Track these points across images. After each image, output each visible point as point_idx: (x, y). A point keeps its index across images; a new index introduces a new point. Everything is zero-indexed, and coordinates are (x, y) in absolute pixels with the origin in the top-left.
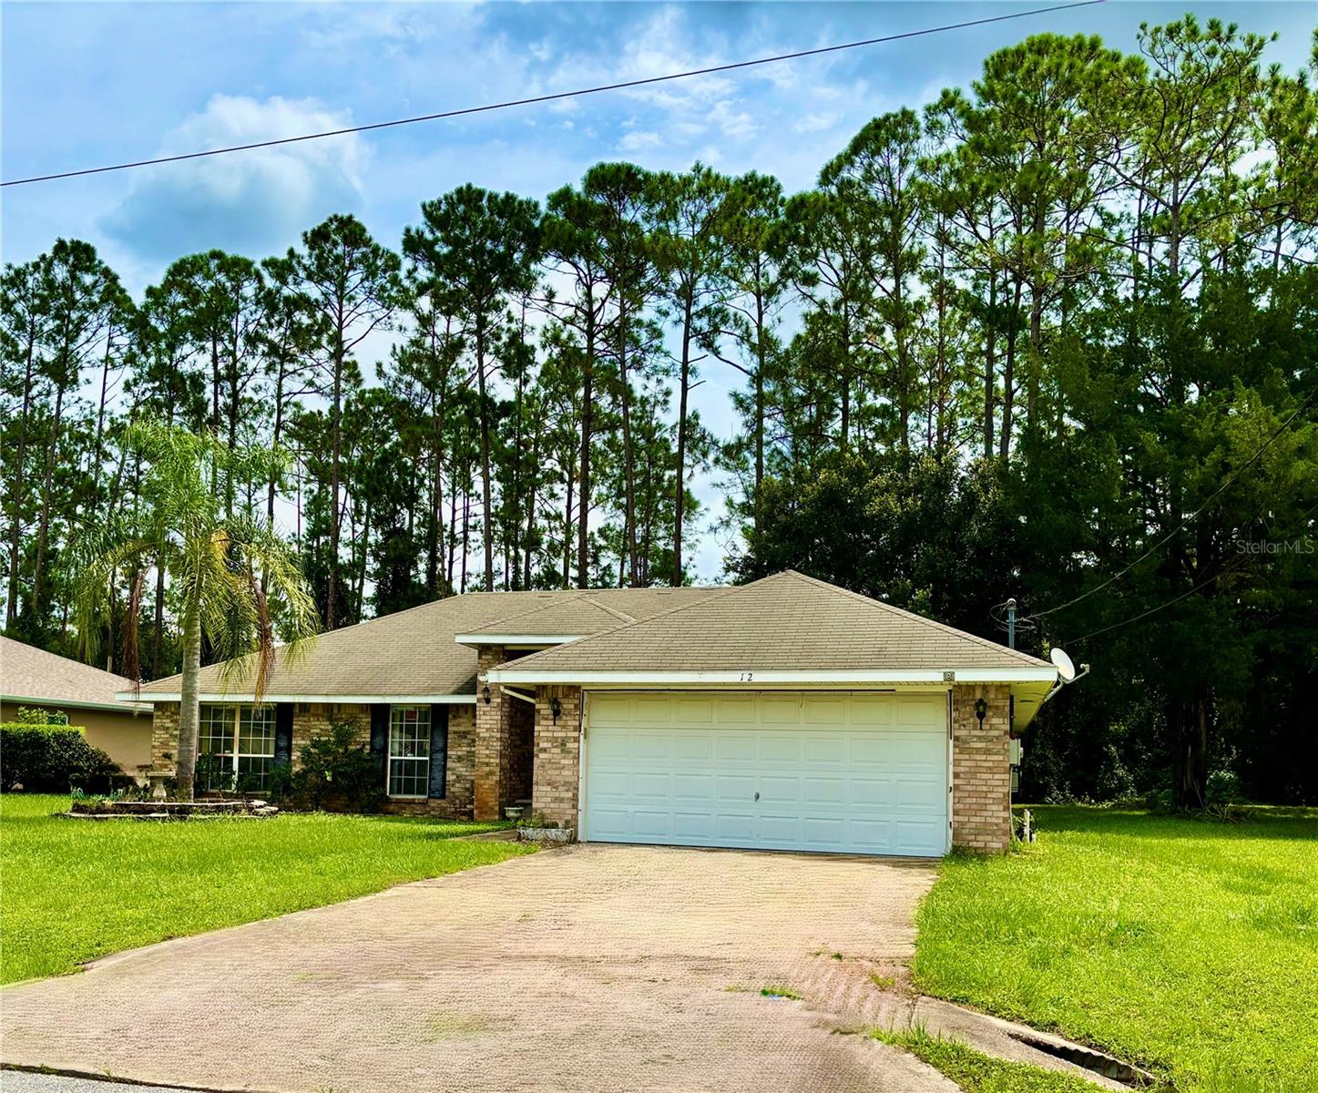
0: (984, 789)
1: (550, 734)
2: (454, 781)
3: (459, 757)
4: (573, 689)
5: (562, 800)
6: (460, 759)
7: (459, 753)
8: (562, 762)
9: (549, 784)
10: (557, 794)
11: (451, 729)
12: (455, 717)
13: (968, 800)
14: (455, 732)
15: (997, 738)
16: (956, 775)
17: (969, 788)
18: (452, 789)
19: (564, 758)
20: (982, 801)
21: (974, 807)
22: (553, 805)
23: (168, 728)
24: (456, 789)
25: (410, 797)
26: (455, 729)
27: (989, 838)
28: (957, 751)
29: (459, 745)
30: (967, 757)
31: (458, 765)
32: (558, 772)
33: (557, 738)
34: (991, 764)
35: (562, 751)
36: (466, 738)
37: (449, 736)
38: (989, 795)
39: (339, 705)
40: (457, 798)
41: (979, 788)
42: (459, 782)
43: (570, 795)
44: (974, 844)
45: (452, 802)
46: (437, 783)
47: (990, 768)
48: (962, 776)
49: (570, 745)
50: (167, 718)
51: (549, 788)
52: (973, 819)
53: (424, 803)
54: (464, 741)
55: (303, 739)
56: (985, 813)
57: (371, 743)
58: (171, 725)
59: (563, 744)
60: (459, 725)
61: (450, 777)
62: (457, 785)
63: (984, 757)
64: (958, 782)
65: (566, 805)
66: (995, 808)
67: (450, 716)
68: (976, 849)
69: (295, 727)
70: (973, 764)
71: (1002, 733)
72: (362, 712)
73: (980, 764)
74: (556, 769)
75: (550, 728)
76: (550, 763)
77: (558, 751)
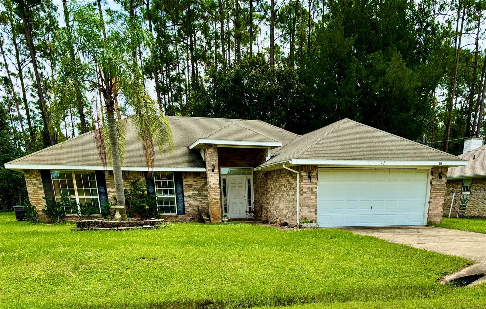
0: (438, 202)
1: (307, 186)
2: (188, 206)
3: (189, 196)
4: (315, 167)
5: (311, 212)
6: (189, 197)
7: (189, 194)
8: (312, 197)
9: (307, 206)
10: (310, 210)
11: (184, 183)
12: (185, 178)
13: (434, 206)
14: (186, 185)
15: (443, 185)
16: (431, 198)
17: (434, 202)
18: (188, 210)
19: (312, 195)
20: (437, 206)
21: (435, 208)
22: (308, 214)
23: (35, 184)
24: (190, 210)
25: (169, 214)
26: (186, 183)
27: (437, 218)
28: (432, 189)
29: (189, 191)
30: (434, 191)
31: (189, 199)
32: (310, 201)
33: (309, 187)
34: (440, 194)
35: (311, 193)
36: (191, 187)
37: (184, 186)
38: (439, 204)
39: (128, 171)
40: (190, 214)
41: (437, 202)
42: (190, 207)
43: (314, 210)
44: (433, 220)
45: (188, 216)
46: (181, 208)
47: (440, 195)
48: (433, 198)
49: (314, 190)
50: (33, 177)
51: (307, 208)
52: (434, 212)
53: (176, 217)
54: (191, 188)
55: (112, 188)
56: (437, 210)
57: (147, 190)
58: (36, 182)
59: (312, 190)
60: (187, 181)
61: (186, 205)
62: (190, 208)
63: (439, 192)
64: (431, 200)
65: (313, 214)
66: (440, 208)
67: (183, 177)
68: (433, 222)
69: (107, 183)
70: (436, 194)
71: (444, 183)
72: (141, 175)
73: (438, 194)
74: (309, 200)
75: (307, 183)
76: (307, 197)
77: (310, 192)
